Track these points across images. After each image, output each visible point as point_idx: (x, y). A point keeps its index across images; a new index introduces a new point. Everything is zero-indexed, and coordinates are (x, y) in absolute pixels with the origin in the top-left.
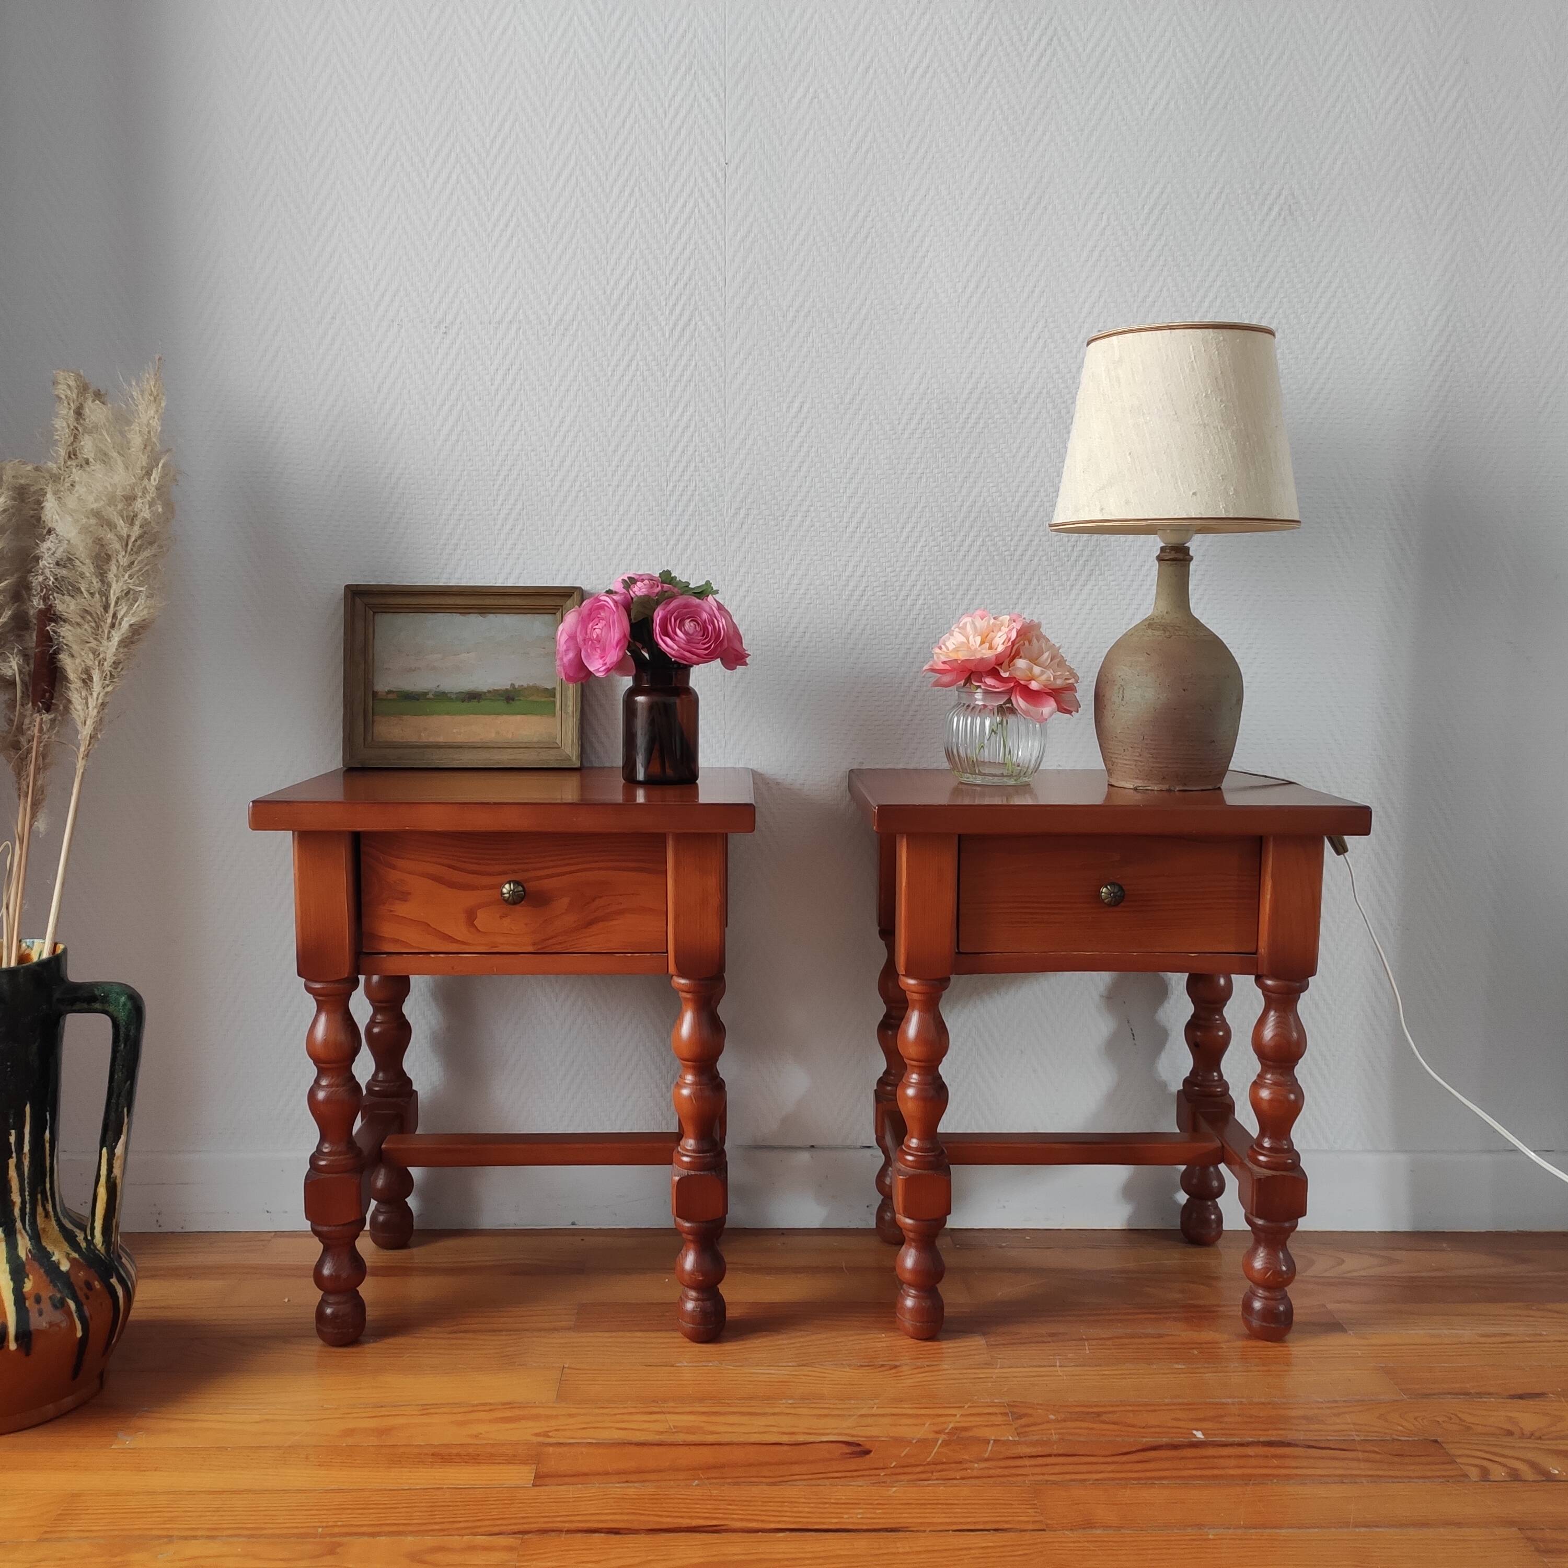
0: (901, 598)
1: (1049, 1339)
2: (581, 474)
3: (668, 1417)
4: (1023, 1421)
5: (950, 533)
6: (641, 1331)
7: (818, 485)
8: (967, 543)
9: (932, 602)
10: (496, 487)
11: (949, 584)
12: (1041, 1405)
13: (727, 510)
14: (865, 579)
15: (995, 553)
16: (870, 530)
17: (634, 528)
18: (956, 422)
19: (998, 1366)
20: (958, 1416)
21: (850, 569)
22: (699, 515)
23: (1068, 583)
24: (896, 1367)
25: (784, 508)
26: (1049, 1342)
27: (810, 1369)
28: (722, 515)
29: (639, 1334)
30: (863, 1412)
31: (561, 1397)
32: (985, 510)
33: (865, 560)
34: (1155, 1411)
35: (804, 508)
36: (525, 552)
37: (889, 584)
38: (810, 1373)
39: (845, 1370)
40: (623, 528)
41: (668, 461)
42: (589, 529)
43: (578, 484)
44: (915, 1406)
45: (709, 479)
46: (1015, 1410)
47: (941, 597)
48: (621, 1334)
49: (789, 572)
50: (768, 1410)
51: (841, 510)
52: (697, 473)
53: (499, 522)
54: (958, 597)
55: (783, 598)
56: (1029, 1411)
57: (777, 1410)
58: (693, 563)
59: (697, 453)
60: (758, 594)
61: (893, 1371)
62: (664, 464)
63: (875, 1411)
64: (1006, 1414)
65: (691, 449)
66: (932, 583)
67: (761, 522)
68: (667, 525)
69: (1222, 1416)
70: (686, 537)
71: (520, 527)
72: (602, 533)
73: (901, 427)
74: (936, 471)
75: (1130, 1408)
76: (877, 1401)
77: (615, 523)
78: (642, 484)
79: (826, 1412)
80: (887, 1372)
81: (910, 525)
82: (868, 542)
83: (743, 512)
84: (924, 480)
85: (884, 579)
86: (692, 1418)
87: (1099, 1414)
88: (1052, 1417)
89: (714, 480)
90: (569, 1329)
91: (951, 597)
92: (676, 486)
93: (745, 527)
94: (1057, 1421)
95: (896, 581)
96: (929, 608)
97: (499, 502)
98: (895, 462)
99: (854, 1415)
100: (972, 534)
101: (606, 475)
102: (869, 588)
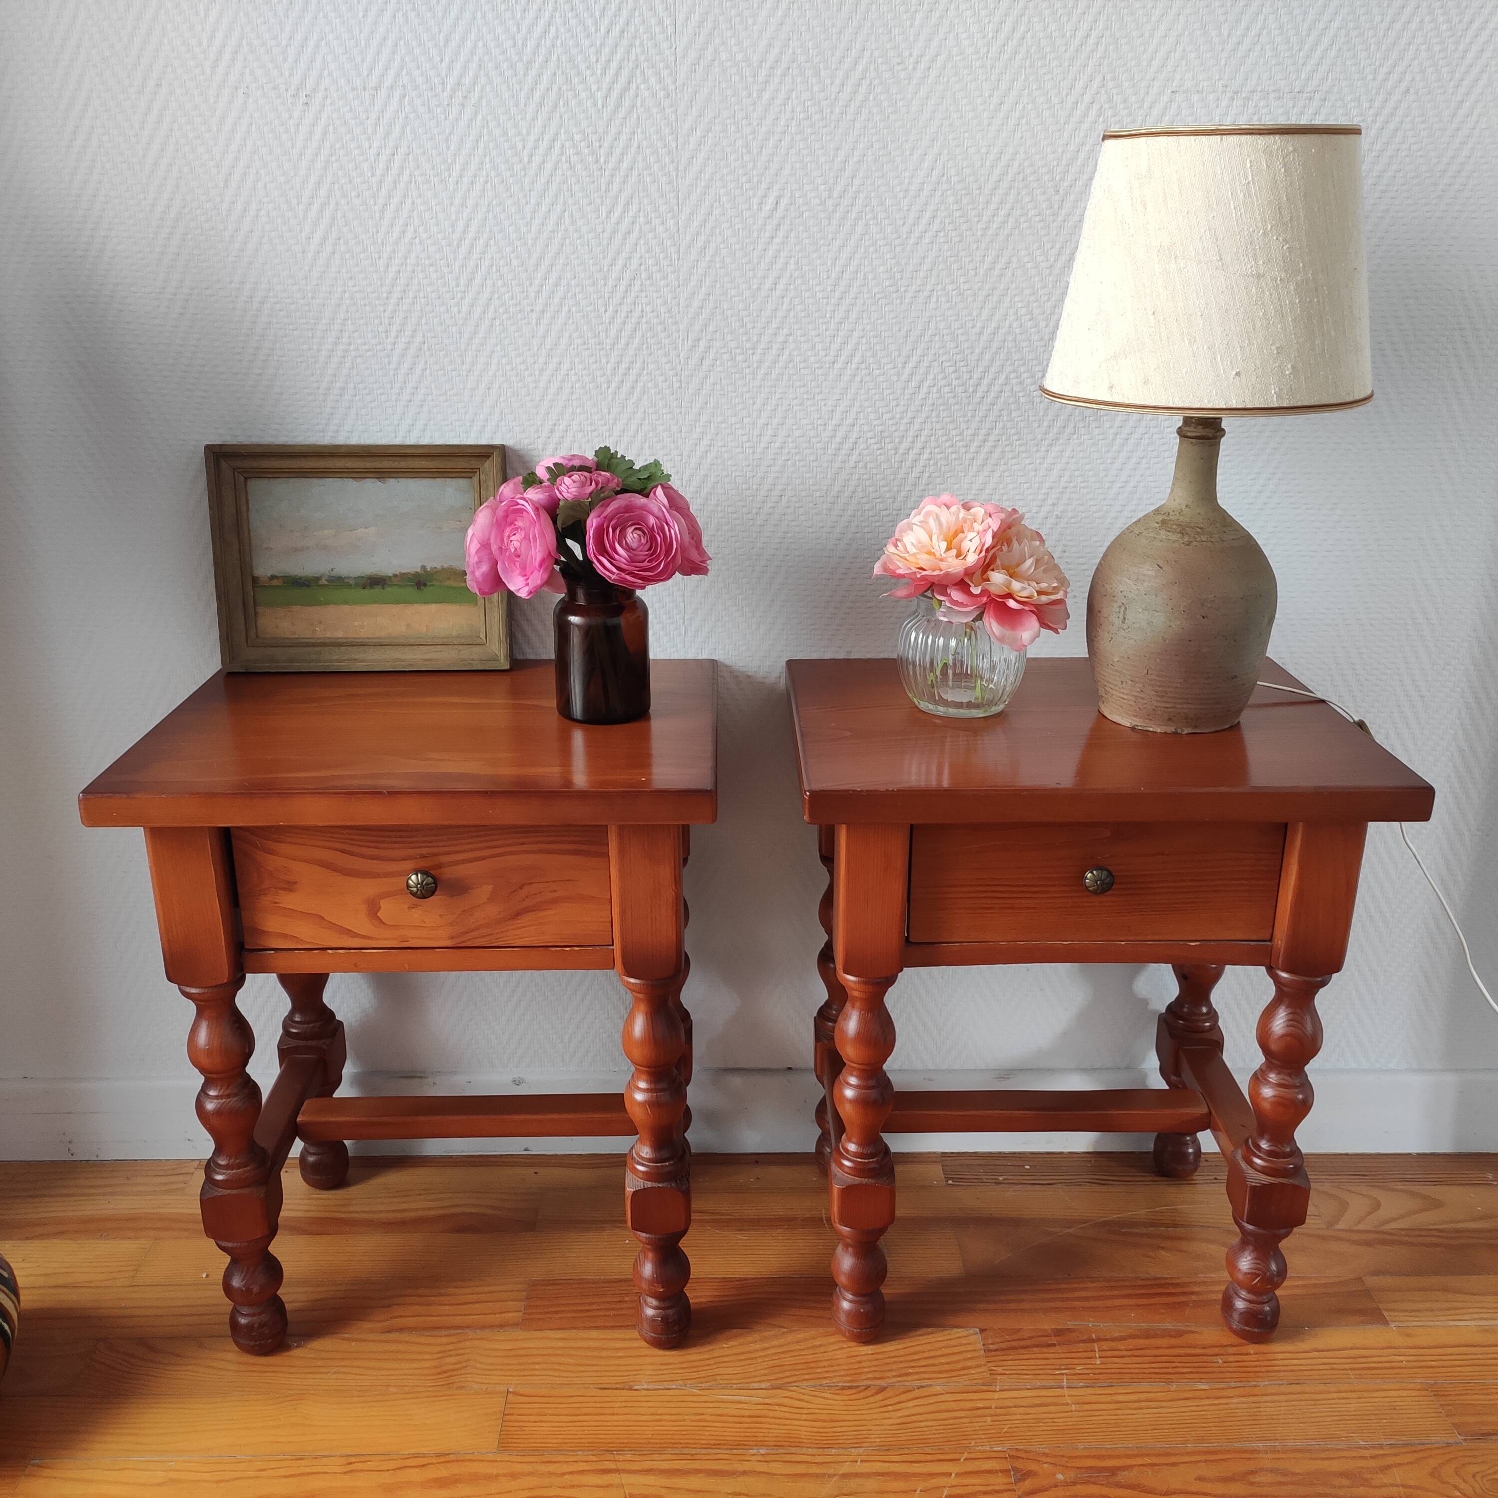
0: (901, 451)
1: (1054, 1340)
2: (496, 296)
3: (626, 1479)
4: (1028, 1484)
5: (965, 369)
6: (596, 1328)
7: (799, 308)
8: (985, 382)
9: (939, 456)
10: (387, 314)
11: (961, 434)
12: (1047, 1455)
13: (683, 340)
14: (857, 429)
15: (1020, 394)
16: (863, 366)
17: (566, 366)
18: (978, 221)
19: (998, 1388)
20: (953, 1475)
21: (838, 415)
22: (647, 348)
23: (1112, 431)
24: (883, 1389)
25: (755, 339)
26: (1054, 1345)
27: (786, 1393)
28: (676, 348)
29: (594, 1334)
30: (845, 1468)
31: (505, 1444)
32: (1010, 338)
33: (857, 404)
34: (1174, 1464)
35: (781, 339)
36: (430, 398)
37: (885, 434)
38: (786, 1401)
39: (825, 1395)
40: (552, 366)
41: (605, 278)
42: (508, 367)
43: (492, 309)
44: (904, 1458)
45: (659, 301)
46: (1019, 1464)
47: (950, 450)
48: (573, 1333)
49: (762, 421)
50: (740, 1467)
51: (828, 340)
52: (644, 294)
53: (395, 359)
54: (972, 449)
55: (754, 453)
56: (1033, 1467)
57: (746, 1466)
58: (641, 410)
59: (643, 267)
60: (723, 449)
61: (879, 1397)
62: (601, 282)
63: (860, 1468)
64: (1006, 1472)
65: (635, 262)
66: (940, 433)
67: (725, 357)
68: (608, 362)
69: (1252, 1472)
70: (632, 378)
71: (421, 366)
72: (526, 373)
73: (905, 229)
74: (950, 287)
75: (1148, 1460)
76: (861, 1450)
77: (542, 360)
78: (574, 309)
79: (801, 1469)
80: (871, 1399)
81: (915, 359)
82: (862, 381)
83: (702, 344)
84: (934, 299)
85: (880, 428)
86: (650, 1480)
87: (1113, 1471)
88: (1060, 1477)
89: (665, 303)
90: (516, 1325)
91: (963, 450)
92: (617, 311)
93: (706, 363)
94: (1066, 1484)
95: (896, 431)
96: (935, 464)
97: (393, 334)
98: (898, 276)
99: (835, 1475)
100: (992, 370)
101: (527, 297)
102: (861, 440)
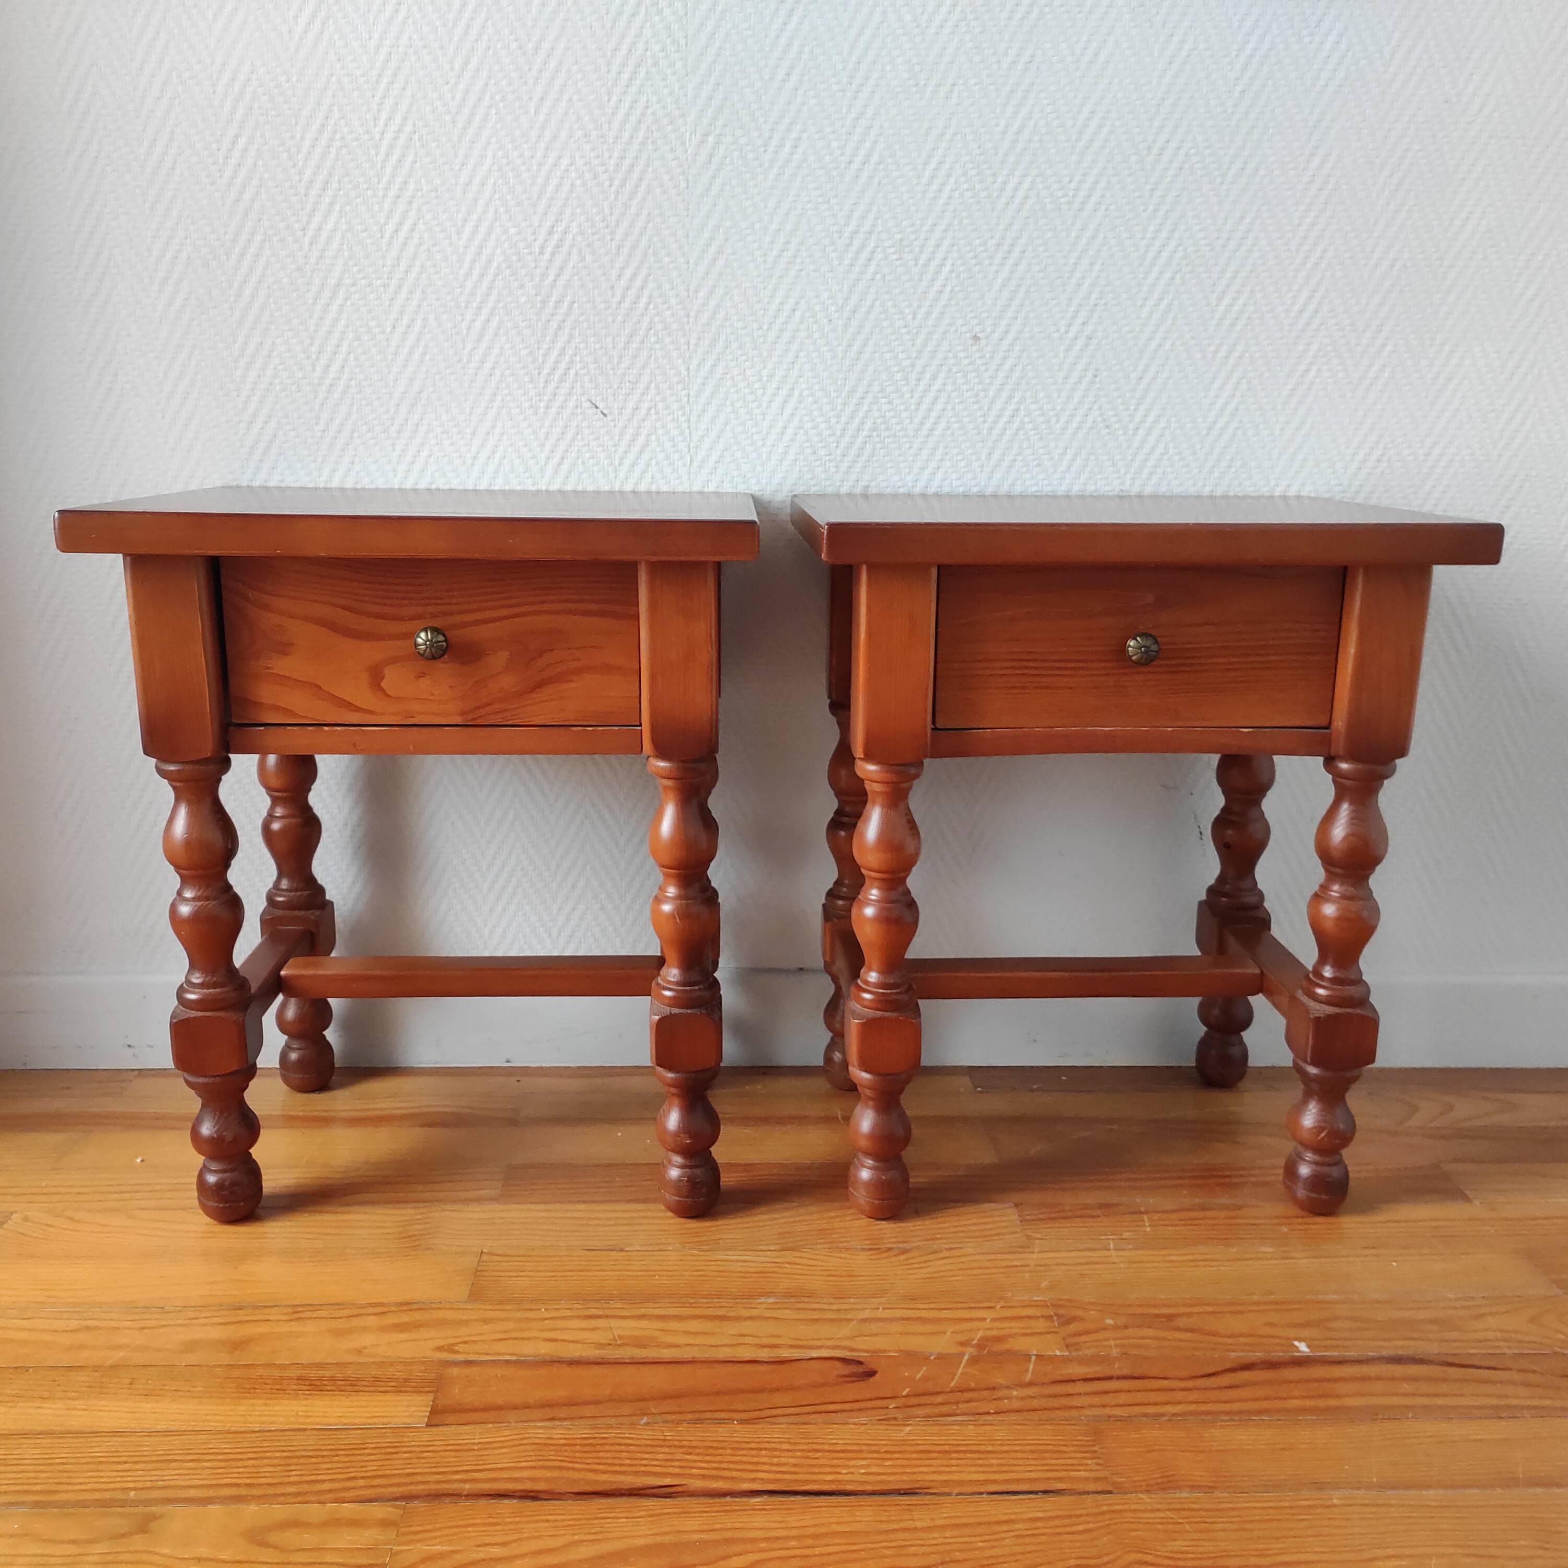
0: (921, 262)
1: (1099, 1212)
2: (493, 82)
3: (615, 1323)
4: (1073, 1327)
5: (988, 172)
6: (584, 1202)
7: (814, 101)
8: (1010, 186)
9: (962, 268)
10: (376, 99)
11: (985, 244)
12: (1093, 1304)
13: (691, 134)
14: (874, 237)
15: (1048, 200)
16: (881, 166)
17: (565, 161)
18: (1001, 11)
19: (1037, 1250)
20: (988, 1320)
21: (854, 222)
22: (652, 143)
23: (1144, 242)
24: (905, 1251)
25: (767, 134)
26: (1099, 1216)
27: (798, 1254)
28: (683, 143)
29: (581, 1207)
30: (866, 1314)
31: (476, 1295)
32: (1036, 138)
33: (875, 209)
34: (1242, 1312)
35: (793, 135)
36: (420, 193)
37: (905, 243)
38: (798, 1260)
39: (842, 1255)
40: (550, 161)
41: (609, 64)
42: (505, 161)
43: (487, 97)
44: (933, 1306)
45: (666, 91)
46: (1061, 1312)
47: (974, 262)
48: (557, 1206)
49: (773, 227)
50: (745, 1313)
51: (844, 137)
52: (650, 82)
53: (383, 150)
54: (997, 261)
55: (765, 262)
56: (1080, 1313)
57: (754, 1312)
58: (645, 212)
59: (648, 53)
60: (733, 257)
61: (903, 1257)
62: (604, 69)
63: (881, 1313)
64: (1050, 1318)
65: (640, 46)
66: (962, 242)
67: (736, 154)
68: (610, 157)
69: (1328, 1320)
70: (635, 176)
71: (411, 158)
72: (524, 168)
73: (925, 17)
74: (972, 82)
75: (1209, 1309)
76: (883, 1300)
77: (540, 154)
78: (575, 98)
79: (816, 1315)
80: (894, 1259)
81: (935, 160)
82: (879, 184)
83: (711, 139)
84: (955, 94)
85: (898, 236)
86: (644, 1323)
87: (1170, 1317)
88: (1109, 1322)
89: (671, 94)
90: (492, 1199)
91: (987, 262)
92: (620, 101)
93: (716, 160)
94: (1116, 1328)
95: (916, 239)
96: (958, 277)
97: (382, 122)
98: (917, 68)
99: (852, 1320)
100: (1017, 173)
101: (525, 84)
102: (879, 249)
